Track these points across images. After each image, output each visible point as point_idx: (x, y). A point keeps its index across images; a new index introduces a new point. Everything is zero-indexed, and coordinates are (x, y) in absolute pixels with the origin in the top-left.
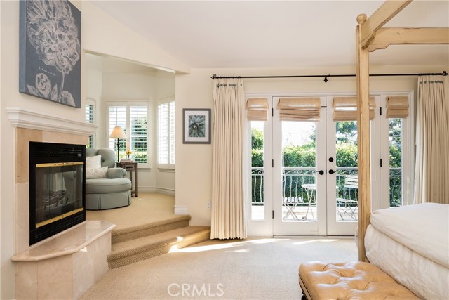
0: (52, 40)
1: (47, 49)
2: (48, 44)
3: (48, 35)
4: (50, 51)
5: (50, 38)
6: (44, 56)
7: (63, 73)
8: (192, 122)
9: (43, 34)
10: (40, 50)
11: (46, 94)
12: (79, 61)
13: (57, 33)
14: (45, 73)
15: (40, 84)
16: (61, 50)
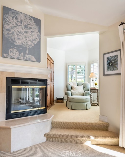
0: (20, 34)
1: (17, 38)
2: (17, 36)
3: (17, 32)
4: (19, 39)
5: (18, 33)
6: (15, 41)
7: (28, 48)
8: (109, 61)
9: (14, 32)
10: (12, 39)
11: (15, 57)
12: (40, 41)
13: (23, 31)
14: (15, 48)
15: (12, 53)
16: (26, 38)
